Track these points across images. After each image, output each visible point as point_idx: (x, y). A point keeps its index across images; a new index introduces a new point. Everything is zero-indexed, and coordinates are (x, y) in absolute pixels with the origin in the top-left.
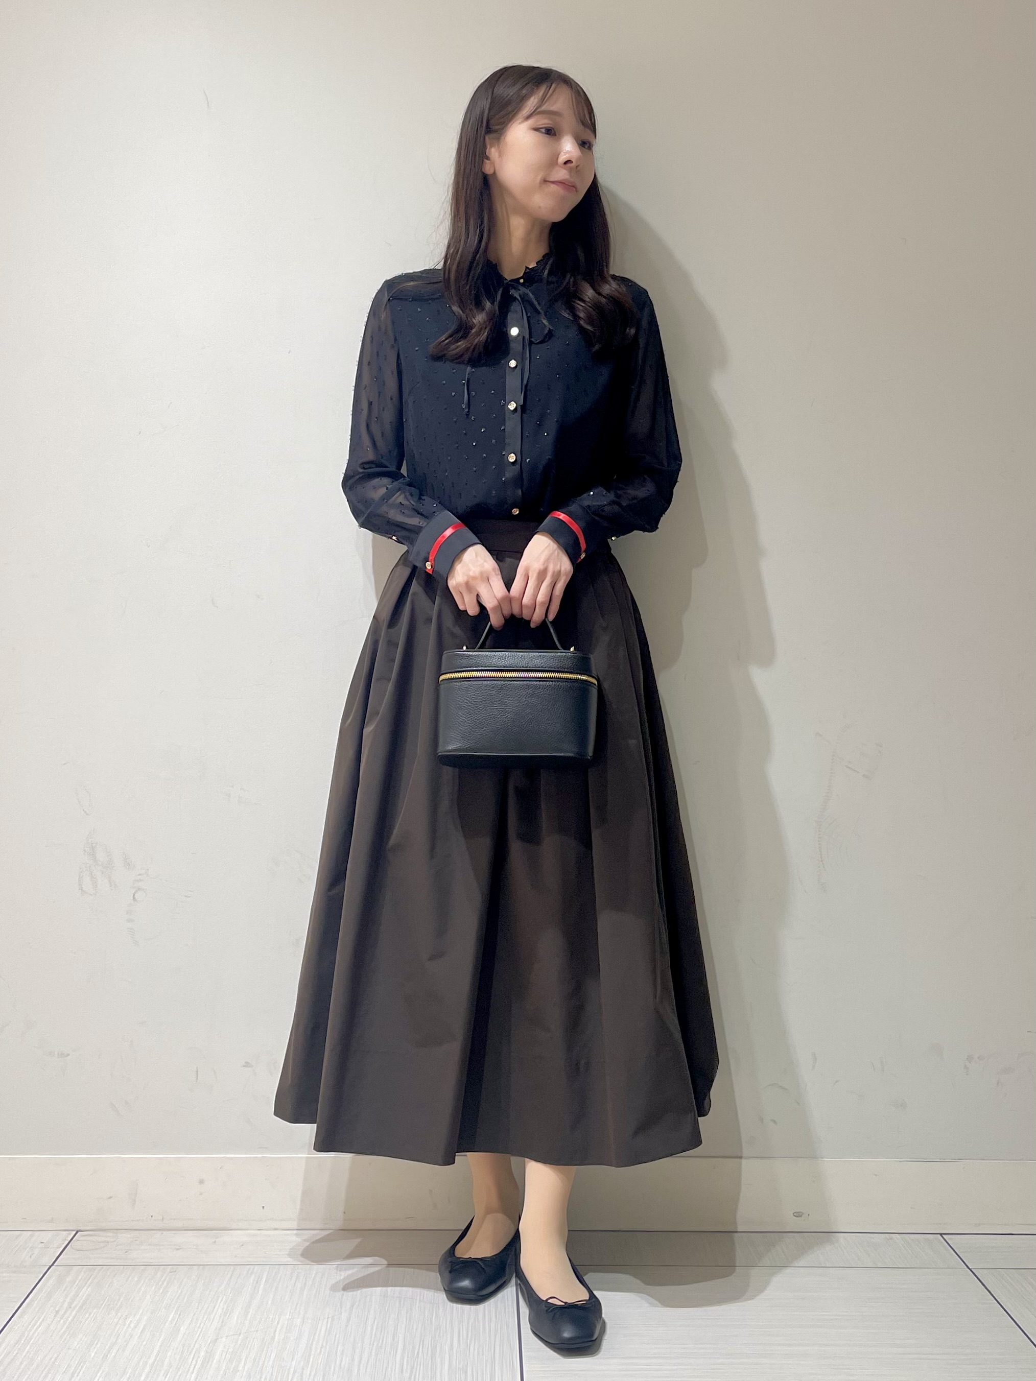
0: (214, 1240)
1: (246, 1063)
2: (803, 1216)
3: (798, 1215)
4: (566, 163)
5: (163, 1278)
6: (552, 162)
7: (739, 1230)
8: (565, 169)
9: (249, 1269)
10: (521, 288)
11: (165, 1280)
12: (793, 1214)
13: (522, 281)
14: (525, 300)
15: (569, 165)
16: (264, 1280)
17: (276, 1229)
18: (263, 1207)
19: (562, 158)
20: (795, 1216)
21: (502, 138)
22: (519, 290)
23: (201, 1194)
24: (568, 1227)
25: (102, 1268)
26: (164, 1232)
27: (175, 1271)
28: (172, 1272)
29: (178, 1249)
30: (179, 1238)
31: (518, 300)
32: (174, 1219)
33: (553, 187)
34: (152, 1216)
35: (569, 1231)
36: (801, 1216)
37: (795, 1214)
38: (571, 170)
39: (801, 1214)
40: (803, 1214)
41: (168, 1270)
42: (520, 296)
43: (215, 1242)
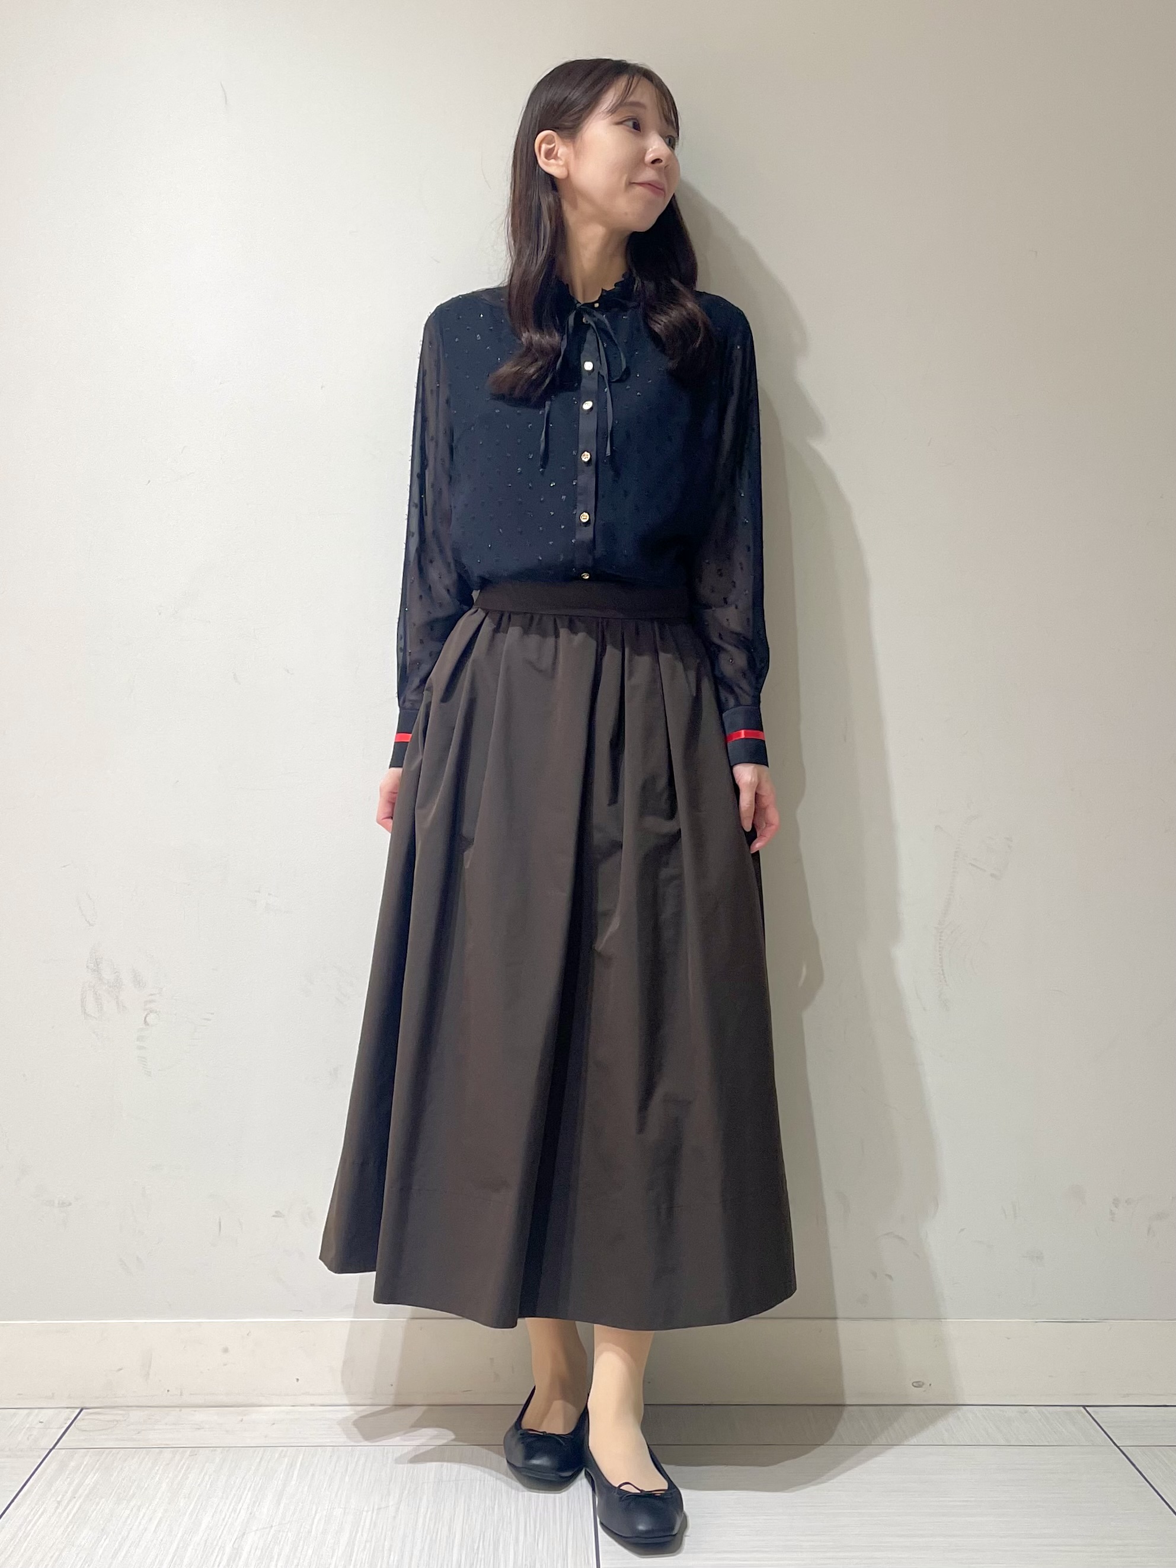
0: (240, 1418)
1: (276, 1212)
2: (924, 1386)
3: (918, 1385)
4: (654, 162)
5: (182, 1463)
6: (638, 161)
7: (847, 1403)
8: (653, 168)
9: (282, 1451)
10: (595, 313)
11: (184, 1464)
12: (913, 1383)
13: (597, 305)
14: (601, 330)
15: (657, 165)
16: (298, 1465)
17: (312, 1405)
18: (298, 1380)
19: (649, 157)
20: (915, 1387)
21: (579, 135)
22: (594, 316)
23: (225, 1365)
24: (644, 1402)
25: (111, 1451)
26: (183, 1409)
27: (196, 1455)
28: (192, 1455)
29: (199, 1429)
30: (200, 1416)
31: (593, 328)
32: (193, 1394)
33: (639, 189)
34: (168, 1391)
35: (645, 1405)
36: (920, 1386)
37: (915, 1384)
38: (659, 170)
39: (921, 1384)
40: (923, 1384)
41: (188, 1452)
42: (595, 323)
43: (242, 1421)
